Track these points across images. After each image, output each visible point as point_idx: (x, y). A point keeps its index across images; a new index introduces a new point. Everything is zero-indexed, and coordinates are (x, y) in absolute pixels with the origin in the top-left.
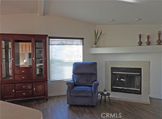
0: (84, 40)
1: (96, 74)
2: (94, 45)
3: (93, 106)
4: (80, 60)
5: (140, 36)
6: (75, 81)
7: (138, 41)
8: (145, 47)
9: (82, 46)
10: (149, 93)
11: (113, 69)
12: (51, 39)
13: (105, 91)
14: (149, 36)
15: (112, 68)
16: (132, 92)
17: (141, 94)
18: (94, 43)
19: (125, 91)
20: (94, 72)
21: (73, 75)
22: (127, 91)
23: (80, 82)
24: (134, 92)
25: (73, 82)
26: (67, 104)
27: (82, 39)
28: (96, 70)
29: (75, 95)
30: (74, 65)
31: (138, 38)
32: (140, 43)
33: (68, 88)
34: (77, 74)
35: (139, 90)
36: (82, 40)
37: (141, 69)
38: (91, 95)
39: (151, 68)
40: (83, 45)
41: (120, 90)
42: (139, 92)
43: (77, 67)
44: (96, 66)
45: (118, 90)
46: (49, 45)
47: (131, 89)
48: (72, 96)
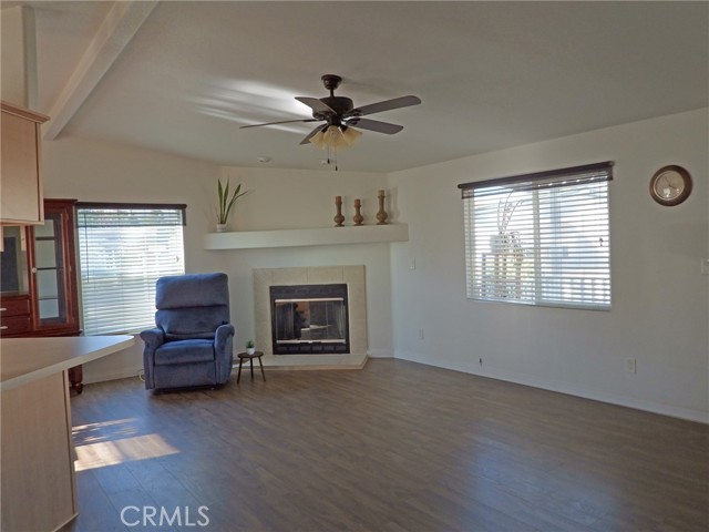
0: (187, 210)
1: (225, 306)
2: (218, 226)
3: (218, 387)
4: (177, 268)
5: (339, 203)
6: (165, 329)
7: (335, 213)
8: (350, 229)
9: (181, 227)
10: (367, 348)
11: (276, 292)
12: (80, 211)
13: (250, 346)
14: (358, 201)
15: (271, 288)
16: (326, 348)
17: (348, 351)
18: (217, 219)
19: (308, 348)
20: (221, 302)
21: (157, 314)
22: (315, 348)
23: (179, 330)
24: (332, 348)
25: (159, 331)
26: (147, 388)
27: (182, 207)
28: (225, 294)
29: (168, 362)
30: (161, 285)
31: (335, 207)
32: (340, 220)
33: (148, 346)
34: (172, 309)
35: (343, 341)
36: (181, 211)
37: (345, 286)
38: (211, 357)
39: (368, 284)
40: (184, 224)
41: (297, 349)
42: (344, 348)
43: (169, 290)
44: (225, 286)
45: (291, 349)
46: (77, 227)
47: (323, 341)
48: (159, 366)
